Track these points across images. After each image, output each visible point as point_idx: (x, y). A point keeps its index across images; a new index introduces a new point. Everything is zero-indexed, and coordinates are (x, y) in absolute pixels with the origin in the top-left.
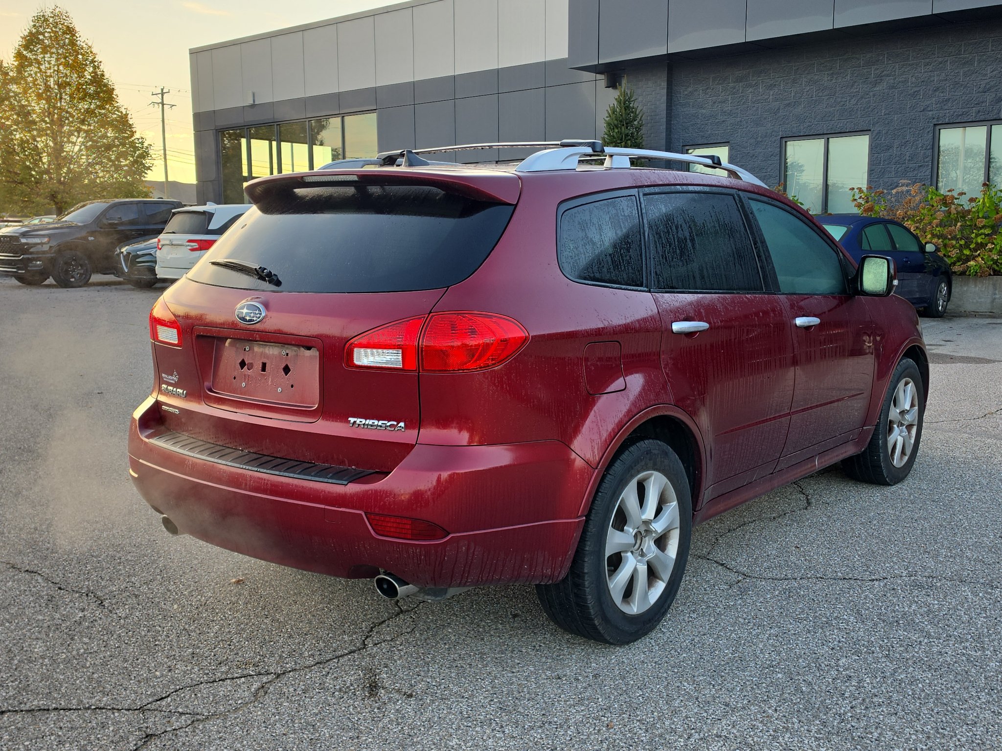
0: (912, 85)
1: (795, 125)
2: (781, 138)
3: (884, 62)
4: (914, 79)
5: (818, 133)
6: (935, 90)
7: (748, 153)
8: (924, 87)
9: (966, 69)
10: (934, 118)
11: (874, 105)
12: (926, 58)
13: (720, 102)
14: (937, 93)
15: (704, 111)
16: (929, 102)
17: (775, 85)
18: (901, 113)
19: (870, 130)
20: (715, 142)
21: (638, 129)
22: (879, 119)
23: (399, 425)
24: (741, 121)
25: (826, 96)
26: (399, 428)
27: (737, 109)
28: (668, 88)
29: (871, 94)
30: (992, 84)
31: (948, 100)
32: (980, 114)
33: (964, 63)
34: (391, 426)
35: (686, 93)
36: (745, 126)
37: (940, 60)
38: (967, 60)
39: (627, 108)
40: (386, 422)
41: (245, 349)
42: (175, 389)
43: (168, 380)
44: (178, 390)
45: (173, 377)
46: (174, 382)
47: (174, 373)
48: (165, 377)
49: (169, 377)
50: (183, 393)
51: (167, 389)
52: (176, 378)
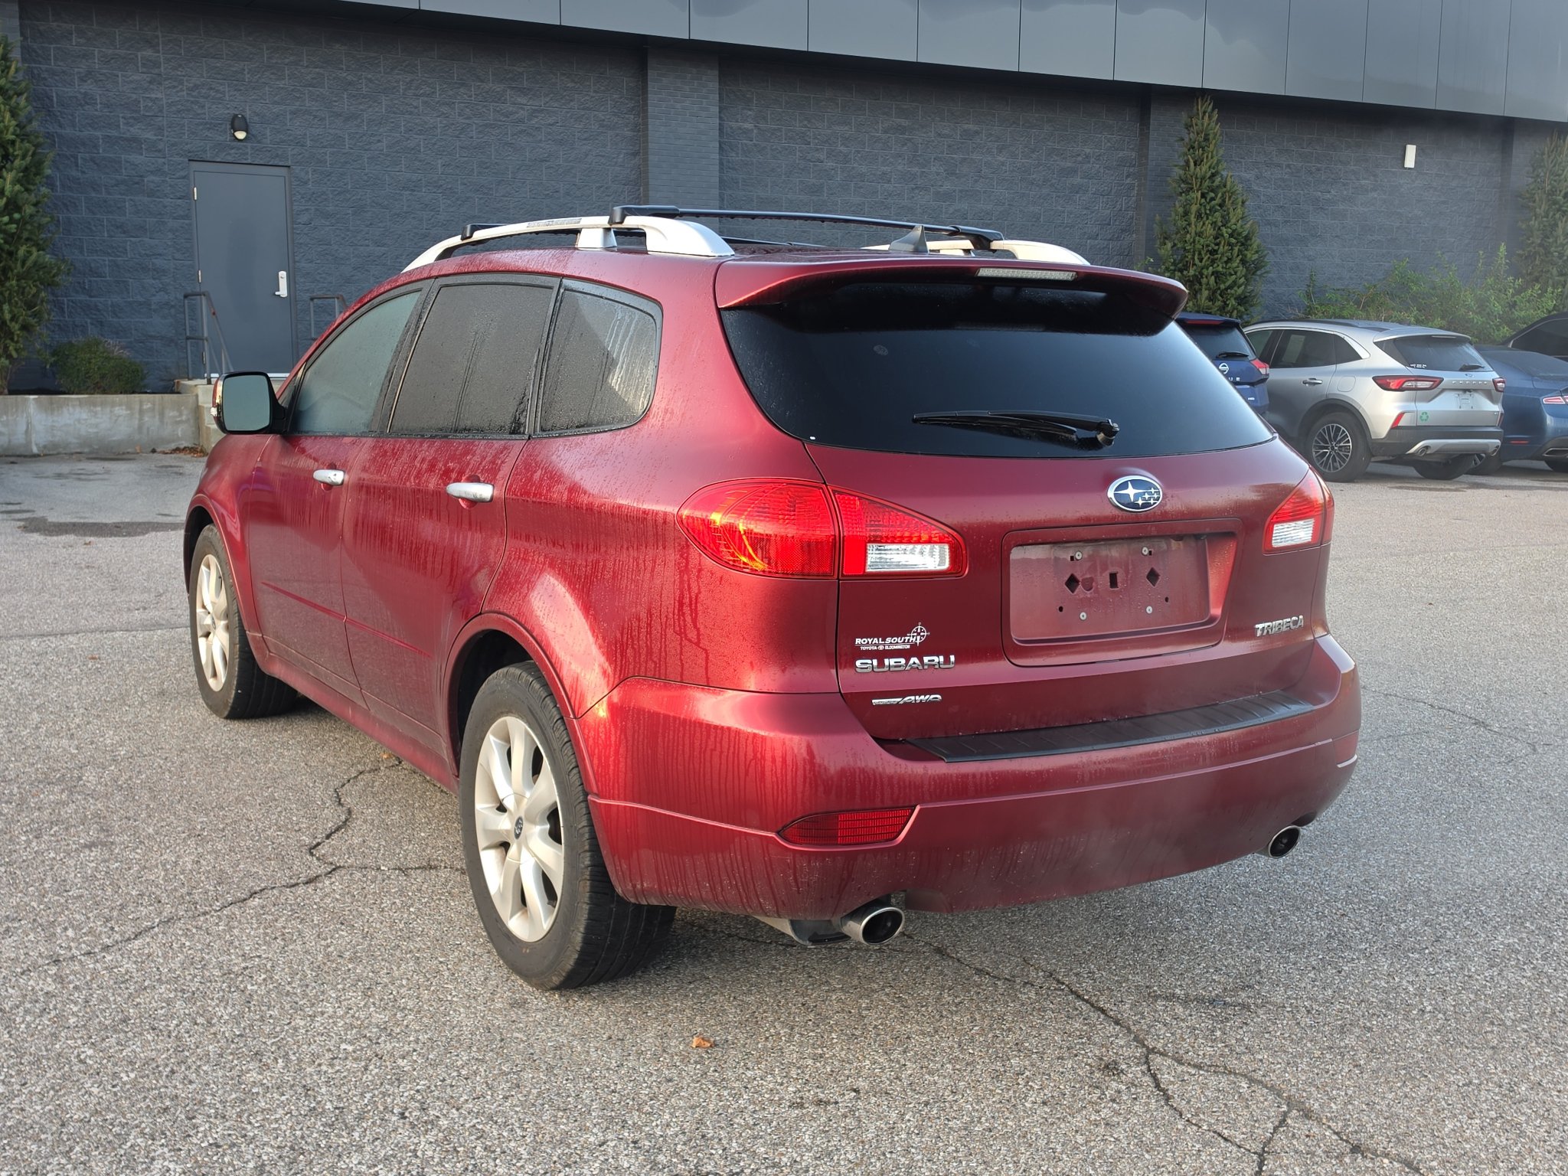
41: (1072, 558)
42: (914, 660)
43: (881, 648)
44: (926, 659)
45: (907, 638)
46: (908, 647)
47: (914, 630)
48: (868, 643)
49: (888, 640)
50: (947, 661)
51: (881, 664)
52: (919, 637)
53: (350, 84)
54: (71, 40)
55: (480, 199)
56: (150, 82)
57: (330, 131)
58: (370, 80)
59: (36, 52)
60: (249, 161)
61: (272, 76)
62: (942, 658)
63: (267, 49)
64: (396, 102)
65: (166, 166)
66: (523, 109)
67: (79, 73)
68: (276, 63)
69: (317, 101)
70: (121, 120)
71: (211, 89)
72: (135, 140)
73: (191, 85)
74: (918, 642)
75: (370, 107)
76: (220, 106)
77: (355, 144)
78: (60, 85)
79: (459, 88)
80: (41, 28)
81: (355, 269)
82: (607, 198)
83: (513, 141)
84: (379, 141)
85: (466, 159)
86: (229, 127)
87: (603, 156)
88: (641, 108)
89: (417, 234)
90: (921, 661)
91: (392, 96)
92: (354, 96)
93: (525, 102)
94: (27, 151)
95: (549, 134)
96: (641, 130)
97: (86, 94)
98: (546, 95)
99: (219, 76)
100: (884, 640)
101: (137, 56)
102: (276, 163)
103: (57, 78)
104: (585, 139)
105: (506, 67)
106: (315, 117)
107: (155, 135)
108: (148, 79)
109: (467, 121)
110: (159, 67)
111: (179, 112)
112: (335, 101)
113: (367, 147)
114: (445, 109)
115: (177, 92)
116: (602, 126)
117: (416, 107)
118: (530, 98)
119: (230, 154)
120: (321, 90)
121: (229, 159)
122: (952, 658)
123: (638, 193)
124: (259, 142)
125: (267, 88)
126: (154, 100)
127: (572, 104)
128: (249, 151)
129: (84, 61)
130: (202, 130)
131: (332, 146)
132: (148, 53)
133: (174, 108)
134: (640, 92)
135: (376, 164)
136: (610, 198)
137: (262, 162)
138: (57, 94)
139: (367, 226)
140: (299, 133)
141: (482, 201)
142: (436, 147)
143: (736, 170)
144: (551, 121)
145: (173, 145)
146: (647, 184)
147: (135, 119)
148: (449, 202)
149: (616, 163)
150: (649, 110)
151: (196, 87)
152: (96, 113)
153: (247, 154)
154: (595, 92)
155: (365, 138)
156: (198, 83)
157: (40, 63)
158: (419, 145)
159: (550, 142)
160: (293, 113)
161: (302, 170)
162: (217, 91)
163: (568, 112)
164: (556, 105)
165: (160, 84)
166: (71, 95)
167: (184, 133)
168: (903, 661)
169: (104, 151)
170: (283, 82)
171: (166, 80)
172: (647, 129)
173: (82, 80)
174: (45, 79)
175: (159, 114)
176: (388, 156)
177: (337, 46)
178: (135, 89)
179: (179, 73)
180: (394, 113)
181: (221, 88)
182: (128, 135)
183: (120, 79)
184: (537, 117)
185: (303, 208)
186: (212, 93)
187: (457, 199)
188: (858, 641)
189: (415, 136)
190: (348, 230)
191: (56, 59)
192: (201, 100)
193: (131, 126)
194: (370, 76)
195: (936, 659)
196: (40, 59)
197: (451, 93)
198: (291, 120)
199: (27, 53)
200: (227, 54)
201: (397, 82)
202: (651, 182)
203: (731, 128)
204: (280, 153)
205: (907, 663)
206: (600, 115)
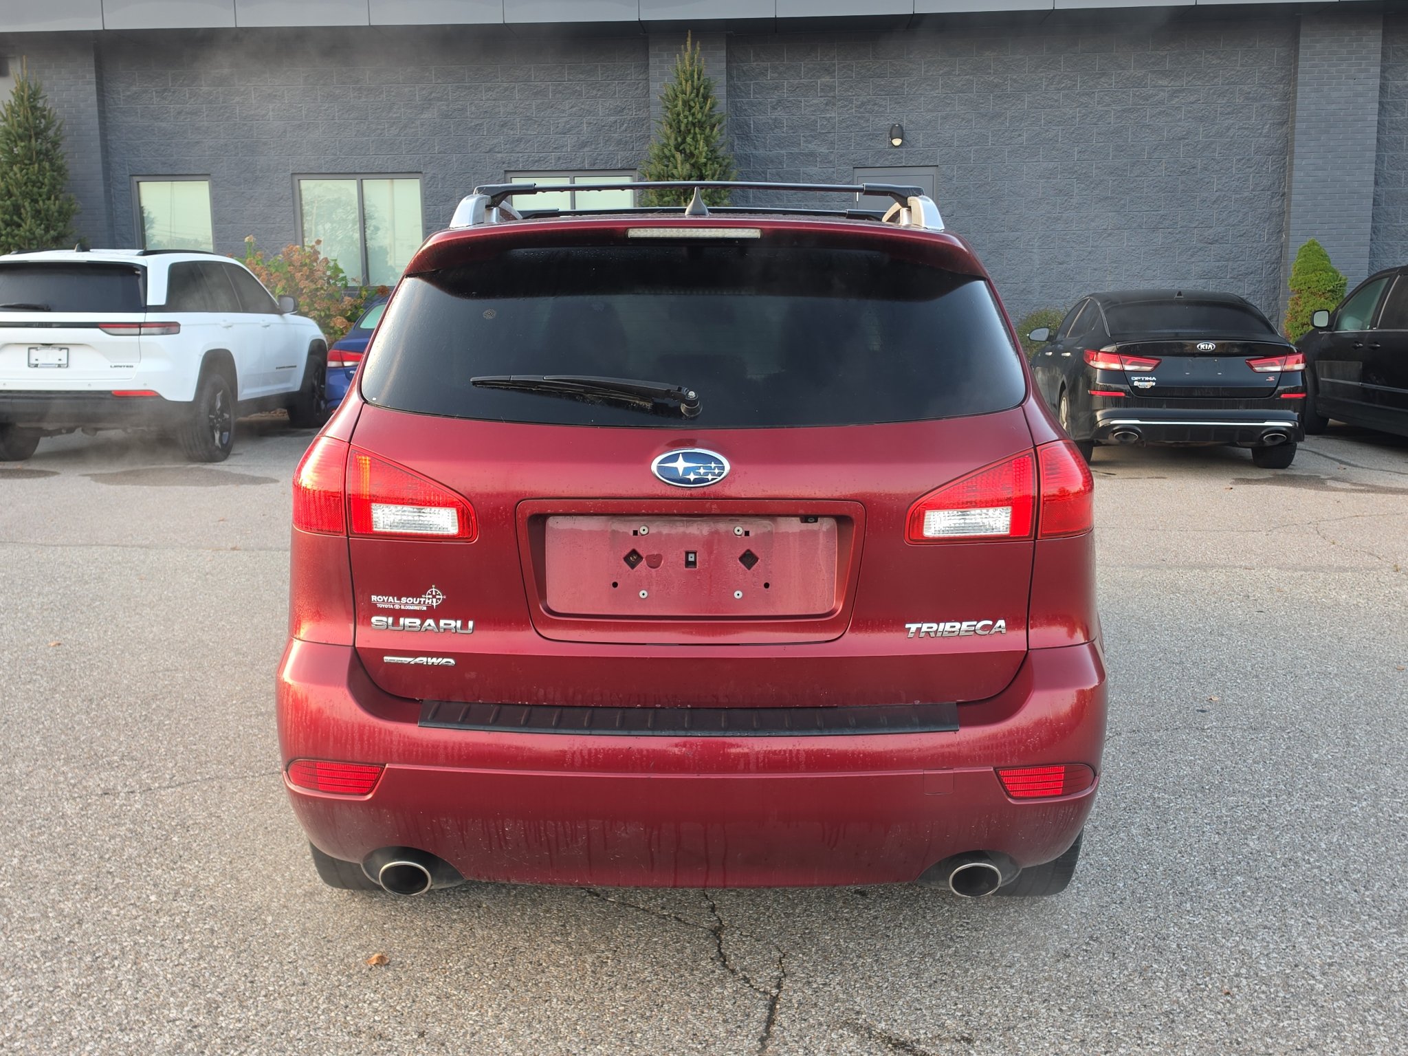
0: (472, 116)
1: (313, 157)
2: (292, 174)
3: (432, 80)
4: (473, 108)
5: (347, 171)
6: (502, 126)
7: (243, 193)
8: (488, 120)
9: (539, 101)
10: (504, 163)
11: (424, 138)
12: (487, 82)
13: (188, 113)
14: (505, 130)
15: (164, 125)
16: (495, 141)
17: (275, 96)
18: (460, 153)
19: (420, 172)
20: (185, 172)
21: (55, 144)
22: (431, 157)
23: (998, 625)
24: (226, 145)
25: (356, 119)
26: (997, 630)
27: (218, 126)
28: (97, 83)
29: (418, 123)
30: (573, 123)
31: (519, 140)
32: (561, 161)
33: (536, 94)
34: (984, 627)
35: (129, 93)
36: (233, 153)
37: (505, 85)
38: (539, 89)
39: (34, 108)
40: (975, 623)
41: (635, 533)
42: (430, 622)
43: (397, 607)
44: (442, 622)
45: (422, 600)
46: (425, 608)
47: (429, 591)
48: (384, 601)
49: (404, 600)
50: (465, 626)
51: (396, 623)
52: (434, 600)
53: (996, 86)
54: (766, 76)
55: (1114, 181)
56: (827, 104)
57: (975, 130)
58: (1015, 81)
59: (740, 88)
60: (904, 164)
61: (927, 88)
62: (459, 623)
63: (925, 64)
64: (1039, 97)
65: (835, 175)
66: (1164, 91)
67: (771, 102)
68: (932, 75)
69: (965, 105)
70: (802, 138)
71: (875, 104)
72: (812, 154)
73: (859, 103)
74: (435, 604)
75: (1013, 105)
76: (882, 118)
77: (997, 140)
78: (757, 114)
79: (1099, 78)
80: (745, 68)
81: (990, 253)
82: (1247, 170)
83: (1151, 123)
84: (1020, 135)
85: (1102, 144)
86: (888, 136)
87: (1245, 128)
88: (1291, 78)
89: (1049, 218)
90: (437, 624)
91: (1034, 93)
92: (999, 97)
93: (1166, 83)
94: (715, 171)
95: (1189, 112)
96: (1289, 99)
97: (775, 120)
98: (1189, 75)
99: (882, 93)
100: (399, 599)
101: (817, 84)
102: (926, 164)
103: (754, 108)
104: (1229, 113)
105: (1149, 53)
106: (963, 119)
107: (828, 149)
108: (825, 102)
109: (1106, 108)
110: (834, 91)
111: (848, 127)
112: (982, 103)
113: (1007, 142)
114: (1084, 99)
115: (848, 110)
116: (1247, 98)
117: (1056, 101)
118: (1172, 79)
119: (887, 160)
120: (970, 95)
121: (887, 164)
122: (471, 624)
123: (1283, 162)
124: (913, 147)
125: (922, 99)
126: (828, 120)
127: (1216, 80)
128: (904, 155)
129: (776, 92)
130: (865, 141)
131: (976, 144)
132: (826, 79)
133: (844, 125)
134: (1293, 61)
135: (1016, 157)
136: (1252, 170)
137: (914, 164)
138: (754, 122)
139: (1004, 214)
140: (947, 135)
141: (1116, 183)
142: (1074, 136)
143: (1400, 130)
144: (1192, 99)
145: (841, 156)
146: (1292, 152)
147: (813, 137)
148: (1083, 185)
149: (1261, 134)
150: (1299, 78)
151: (863, 104)
152: (783, 135)
153: (902, 158)
154: (1242, 65)
155: (1007, 134)
156: (865, 100)
157: (743, 97)
158: (1057, 136)
159: (1190, 120)
160: (944, 118)
161: (948, 168)
162: (880, 106)
163: (1211, 89)
164: (1199, 83)
165: (834, 104)
166: (764, 121)
167: (851, 145)
168: (418, 622)
169: (787, 165)
170: (937, 91)
171: (839, 100)
172: (1295, 97)
173: (774, 108)
174: (746, 110)
175: (832, 131)
176: (1026, 148)
177: (987, 53)
178: (815, 111)
179: (850, 94)
180: (1036, 108)
181: (884, 103)
182: (806, 151)
183: (803, 104)
184: (1178, 97)
185: (947, 202)
186: (876, 108)
187: (1091, 183)
188: (374, 598)
189: (1054, 128)
190: (986, 219)
191: (755, 93)
192: (867, 115)
193: (810, 143)
194: (1014, 77)
195: (452, 623)
196: (743, 94)
197: (1091, 83)
198: (941, 124)
199: (732, 91)
200: (890, 73)
201: (1041, 79)
202: (1297, 150)
203: (1397, 87)
204: (930, 155)
205: (422, 625)
206: (1246, 88)
